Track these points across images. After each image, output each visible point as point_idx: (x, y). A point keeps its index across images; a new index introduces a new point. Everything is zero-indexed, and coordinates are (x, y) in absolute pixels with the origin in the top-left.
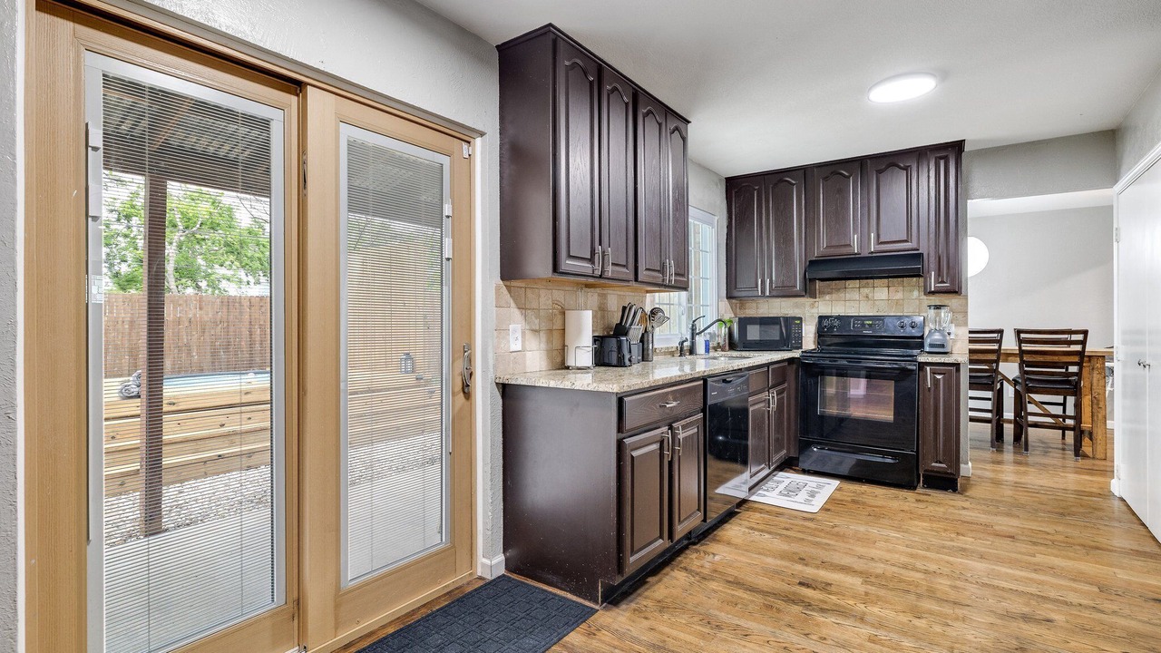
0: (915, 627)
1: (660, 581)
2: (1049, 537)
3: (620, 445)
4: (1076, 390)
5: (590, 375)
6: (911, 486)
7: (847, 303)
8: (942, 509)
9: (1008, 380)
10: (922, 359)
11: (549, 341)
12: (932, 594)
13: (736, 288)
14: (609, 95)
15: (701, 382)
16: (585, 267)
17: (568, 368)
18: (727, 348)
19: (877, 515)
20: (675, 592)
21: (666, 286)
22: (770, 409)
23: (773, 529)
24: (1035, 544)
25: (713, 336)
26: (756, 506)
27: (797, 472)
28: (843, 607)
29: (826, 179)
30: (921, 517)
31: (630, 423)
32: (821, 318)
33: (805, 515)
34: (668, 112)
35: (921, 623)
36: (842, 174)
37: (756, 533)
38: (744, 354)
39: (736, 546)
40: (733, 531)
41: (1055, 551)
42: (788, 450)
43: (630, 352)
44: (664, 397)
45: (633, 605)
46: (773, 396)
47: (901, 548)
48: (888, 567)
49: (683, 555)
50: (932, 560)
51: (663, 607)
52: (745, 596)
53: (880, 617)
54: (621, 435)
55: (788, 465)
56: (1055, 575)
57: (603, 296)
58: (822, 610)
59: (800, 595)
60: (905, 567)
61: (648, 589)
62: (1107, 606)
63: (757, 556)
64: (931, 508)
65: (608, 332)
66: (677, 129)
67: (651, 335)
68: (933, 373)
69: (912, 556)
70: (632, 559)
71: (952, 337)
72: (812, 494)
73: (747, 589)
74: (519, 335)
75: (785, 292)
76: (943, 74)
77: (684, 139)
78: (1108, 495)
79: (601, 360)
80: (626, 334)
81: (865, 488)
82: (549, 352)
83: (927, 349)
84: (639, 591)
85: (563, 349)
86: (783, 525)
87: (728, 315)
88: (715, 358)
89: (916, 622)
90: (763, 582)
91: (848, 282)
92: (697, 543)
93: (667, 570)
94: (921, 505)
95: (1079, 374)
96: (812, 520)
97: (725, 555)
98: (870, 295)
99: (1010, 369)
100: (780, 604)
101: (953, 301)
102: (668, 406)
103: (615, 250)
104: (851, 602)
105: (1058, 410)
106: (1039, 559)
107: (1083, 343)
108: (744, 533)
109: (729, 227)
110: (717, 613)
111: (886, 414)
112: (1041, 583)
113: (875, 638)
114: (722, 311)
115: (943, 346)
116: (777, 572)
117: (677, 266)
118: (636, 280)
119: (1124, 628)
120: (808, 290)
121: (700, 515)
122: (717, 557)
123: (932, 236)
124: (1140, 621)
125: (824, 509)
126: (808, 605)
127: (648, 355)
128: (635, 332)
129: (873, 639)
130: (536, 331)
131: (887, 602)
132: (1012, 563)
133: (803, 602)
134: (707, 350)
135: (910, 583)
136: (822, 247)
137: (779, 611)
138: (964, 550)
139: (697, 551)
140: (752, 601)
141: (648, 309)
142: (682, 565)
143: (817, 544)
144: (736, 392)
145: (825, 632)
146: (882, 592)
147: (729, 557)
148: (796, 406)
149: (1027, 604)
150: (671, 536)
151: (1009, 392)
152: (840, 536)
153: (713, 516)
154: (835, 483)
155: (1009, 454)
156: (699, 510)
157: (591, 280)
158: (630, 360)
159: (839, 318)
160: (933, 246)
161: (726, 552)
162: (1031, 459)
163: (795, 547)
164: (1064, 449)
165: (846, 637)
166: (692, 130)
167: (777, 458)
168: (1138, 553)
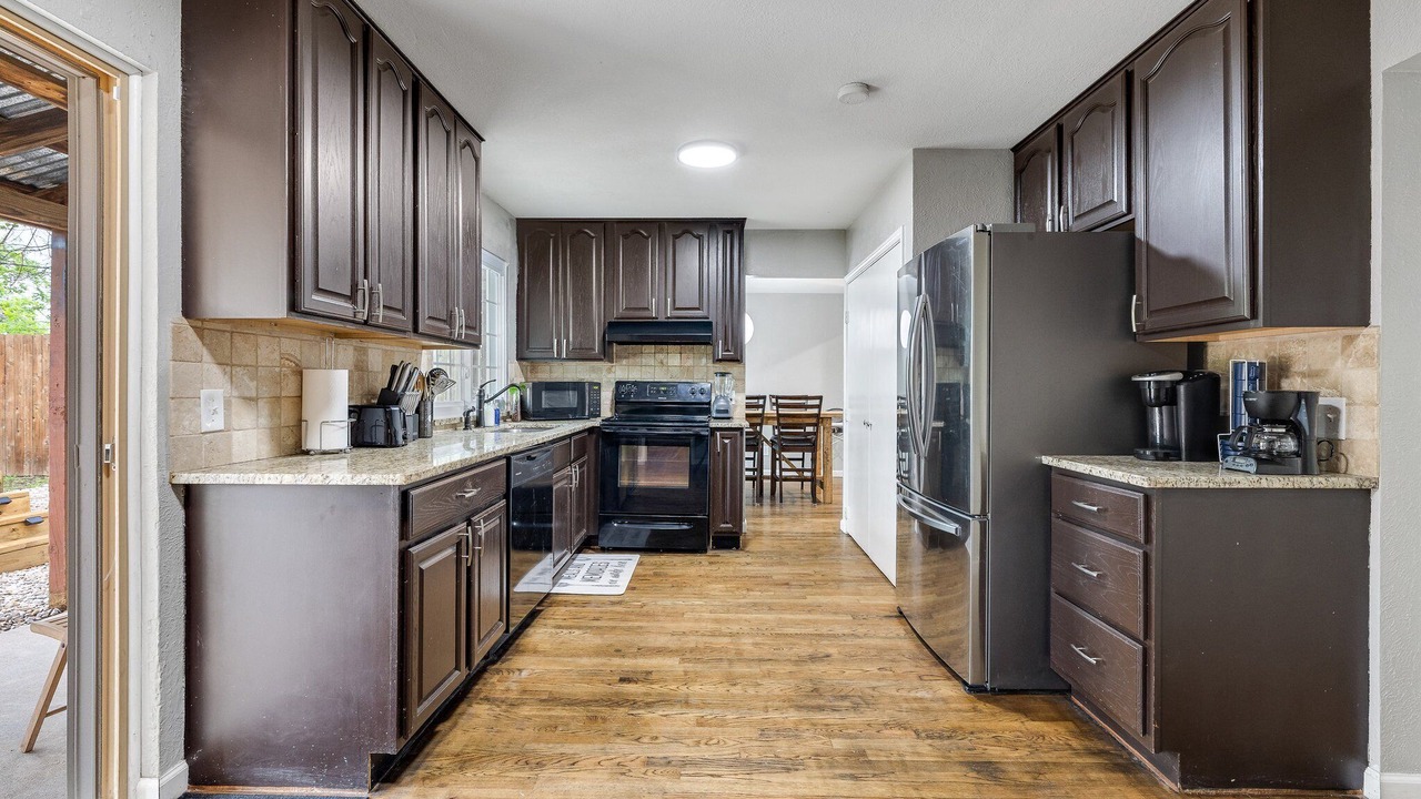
0: (734, 696)
1: (455, 724)
2: (811, 578)
3: (404, 558)
4: (813, 448)
5: (345, 462)
6: (702, 550)
7: (643, 369)
8: (731, 569)
9: (767, 441)
10: (714, 424)
11: (274, 414)
12: (740, 657)
13: (528, 347)
14: (379, 72)
15: (504, 462)
16: (342, 307)
17: (307, 453)
18: (519, 418)
19: (679, 585)
20: (476, 734)
21: (453, 341)
22: (573, 485)
23: (583, 623)
24: (804, 586)
25: (501, 404)
26: (560, 598)
27: (596, 551)
28: (668, 694)
29: (626, 237)
30: (716, 580)
31: (418, 525)
32: (619, 384)
33: (612, 599)
34: (458, 119)
35: (736, 690)
36: (641, 234)
37: (565, 631)
38: (541, 424)
39: (545, 654)
40: (538, 635)
41: (819, 591)
42: (588, 529)
43: (405, 426)
44: (461, 485)
45: (421, 772)
46: (574, 471)
47: (707, 615)
48: (700, 639)
49: (481, 681)
50: (733, 621)
51: (463, 762)
52: (564, 713)
53: (702, 695)
54: (404, 543)
55: (588, 545)
56: (822, 613)
57: (362, 351)
58: (649, 705)
59: (622, 693)
60: (713, 634)
61: (439, 742)
62: (861, 630)
63: (570, 659)
64: (722, 569)
65: (368, 400)
66: (468, 144)
67: (429, 404)
68: (723, 437)
69: (717, 621)
70: (420, 710)
71: (733, 403)
72: (616, 574)
73: (564, 705)
74: (220, 406)
75: (581, 355)
76: (742, 149)
77: (477, 160)
78: (838, 533)
79: (360, 438)
80: (397, 402)
81: (664, 558)
82: (275, 432)
83: (714, 415)
84: (426, 750)
85: (299, 425)
86: (592, 616)
87: (519, 380)
88: (505, 430)
89: (734, 690)
90: (583, 690)
91: (645, 346)
92: (497, 661)
93: (463, 707)
94: (714, 567)
95: (815, 434)
96: (619, 603)
97: (532, 667)
98: (665, 361)
99: (768, 431)
100: (605, 711)
101: (733, 368)
102: (467, 496)
103: (386, 286)
104: (673, 687)
105: (798, 465)
106: (810, 600)
107: (819, 407)
108: (551, 635)
109: (521, 277)
110: (535, 746)
111: (682, 482)
112: (816, 622)
113: (703, 720)
114: (512, 375)
115: (726, 411)
116: (595, 673)
117: (468, 316)
118: (416, 330)
119: (875, 647)
120: (606, 355)
121: (502, 625)
122: (524, 674)
123: (720, 306)
124: (882, 638)
125: (630, 588)
126: (634, 704)
127: (425, 429)
128: (410, 401)
129: (700, 723)
130: (250, 399)
131: (705, 677)
132: (792, 608)
133: (628, 701)
134: (497, 422)
135: (720, 650)
136: (620, 310)
137: (604, 720)
138: (755, 605)
139: (499, 671)
140: (573, 718)
141: (425, 370)
142: (482, 696)
143: (629, 629)
144: (541, 470)
145: (655, 730)
146: (699, 667)
147: (540, 668)
148: (596, 479)
149: (811, 645)
150: (469, 663)
151: (767, 450)
152: (649, 615)
153: (515, 622)
154: (636, 557)
155: (766, 509)
156: (501, 620)
157: (350, 328)
158: (404, 438)
159: (635, 383)
160: (720, 315)
161: (534, 664)
162: (785, 510)
163: (610, 638)
164: (802, 498)
165: (676, 728)
166: (487, 150)
167: (577, 540)
168: (867, 579)
